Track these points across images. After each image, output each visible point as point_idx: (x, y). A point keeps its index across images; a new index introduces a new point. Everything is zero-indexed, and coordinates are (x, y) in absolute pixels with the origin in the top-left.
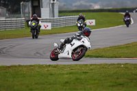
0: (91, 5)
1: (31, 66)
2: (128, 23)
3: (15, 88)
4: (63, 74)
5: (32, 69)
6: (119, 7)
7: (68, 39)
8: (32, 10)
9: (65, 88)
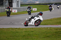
0: (35, 2)
1: (8, 28)
2: (51, 10)
3: (1, 38)
4: (22, 32)
5: (9, 30)
6: (47, 3)
7: (33, 17)
8: (9, 4)
9: (23, 38)
